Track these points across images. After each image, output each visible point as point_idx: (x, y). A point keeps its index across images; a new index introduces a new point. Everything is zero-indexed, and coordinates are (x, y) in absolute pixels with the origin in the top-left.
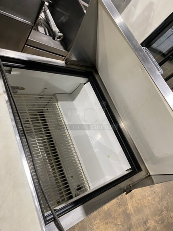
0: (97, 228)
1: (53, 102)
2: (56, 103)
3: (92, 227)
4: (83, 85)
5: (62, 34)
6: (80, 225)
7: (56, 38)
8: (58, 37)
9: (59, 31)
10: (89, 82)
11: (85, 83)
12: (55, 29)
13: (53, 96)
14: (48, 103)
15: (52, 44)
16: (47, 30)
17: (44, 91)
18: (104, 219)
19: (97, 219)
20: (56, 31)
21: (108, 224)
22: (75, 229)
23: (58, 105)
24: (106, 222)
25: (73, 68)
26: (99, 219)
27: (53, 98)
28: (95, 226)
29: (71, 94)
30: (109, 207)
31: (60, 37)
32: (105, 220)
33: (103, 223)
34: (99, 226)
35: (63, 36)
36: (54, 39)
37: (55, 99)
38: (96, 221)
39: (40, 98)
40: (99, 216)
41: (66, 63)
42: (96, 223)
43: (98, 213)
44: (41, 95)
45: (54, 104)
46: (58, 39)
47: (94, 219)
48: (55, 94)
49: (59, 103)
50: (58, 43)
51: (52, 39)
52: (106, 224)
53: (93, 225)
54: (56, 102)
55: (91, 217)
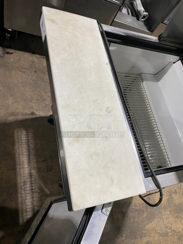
0: (167, 219)
1: (138, 81)
2: (141, 83)
3: (161, 216)
4: (172, 65)
5: (147, 13)
6: (149, 211)
7: (140, 19)
8: (142, 17)
9: (144, 10)
10: (180, 61)
11: (174, 62)
12: (140, 8)
13: (139, 75)
14: (133, 81)
15: (136, 24)
16: (129, 11)
17: (131, 70)
18: (174, 213)
19: (167, 210)
20: (141, 10)
21: (178, 218)
22: (144, 213)
23: (143, 84)
24: (176, 216)
25: (166, 44)
26: (169, 211)
27: (138, 78)
28: (164, 216)
29: (157, 74)
30: (180, 202)
31: (144, 17)
32: (176, 213)
33: (173, 216)
34: (169, 218)
35: (148, 16)
36: (138, 19)
37: (140, 79)
38: (165, 212)
39: (126, 76)
40: (169, 208)
41: (159, 39)
42: (166, 214)
43: (168, 205)
44: (128, 74)
45: (140, 83)
46: (143, 20)
47: (164, 209)
48: (141, 73)
49: (144, 83)
50: (142, 24)
51: (136, 20)
52: (176, 217)
53: (162, 214)
54: (142, 81)
55: (160, 207)
